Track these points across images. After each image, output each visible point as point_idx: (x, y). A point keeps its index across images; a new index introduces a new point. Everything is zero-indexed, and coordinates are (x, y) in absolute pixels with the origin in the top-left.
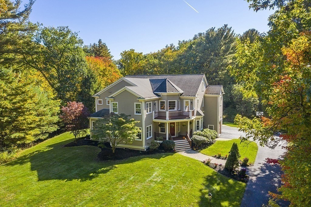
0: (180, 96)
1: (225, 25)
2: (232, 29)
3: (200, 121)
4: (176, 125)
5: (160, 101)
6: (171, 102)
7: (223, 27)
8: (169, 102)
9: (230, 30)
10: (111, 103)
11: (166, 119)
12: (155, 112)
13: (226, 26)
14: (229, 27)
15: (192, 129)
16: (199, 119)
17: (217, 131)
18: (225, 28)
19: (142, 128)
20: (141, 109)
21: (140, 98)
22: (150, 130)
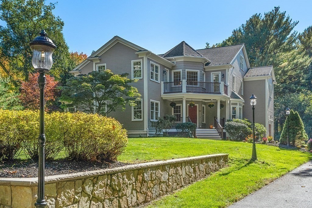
0: (205, 67)
1: (275, 8)
2: (286, 15)
3: (238, 107)
4: (199, 111)
5: (173, 71)
6: (190, 72)
7: (273, 11)
8: (188, 72)
9: (283, 15)
10: (96, 66)
11: (181, 92)
12: (164, 83)
13: (277, 9)
14: (281, 11)
15: (224, 118)
16: (236, 104)
17: (265, 126)
18: (275, 13)
19: (143, 100)
20: (142, 69)
21: (140, 51)
22: (157, 109)
